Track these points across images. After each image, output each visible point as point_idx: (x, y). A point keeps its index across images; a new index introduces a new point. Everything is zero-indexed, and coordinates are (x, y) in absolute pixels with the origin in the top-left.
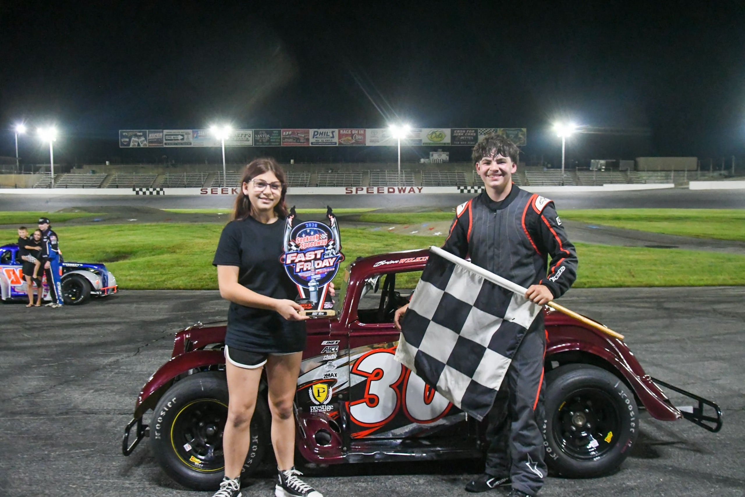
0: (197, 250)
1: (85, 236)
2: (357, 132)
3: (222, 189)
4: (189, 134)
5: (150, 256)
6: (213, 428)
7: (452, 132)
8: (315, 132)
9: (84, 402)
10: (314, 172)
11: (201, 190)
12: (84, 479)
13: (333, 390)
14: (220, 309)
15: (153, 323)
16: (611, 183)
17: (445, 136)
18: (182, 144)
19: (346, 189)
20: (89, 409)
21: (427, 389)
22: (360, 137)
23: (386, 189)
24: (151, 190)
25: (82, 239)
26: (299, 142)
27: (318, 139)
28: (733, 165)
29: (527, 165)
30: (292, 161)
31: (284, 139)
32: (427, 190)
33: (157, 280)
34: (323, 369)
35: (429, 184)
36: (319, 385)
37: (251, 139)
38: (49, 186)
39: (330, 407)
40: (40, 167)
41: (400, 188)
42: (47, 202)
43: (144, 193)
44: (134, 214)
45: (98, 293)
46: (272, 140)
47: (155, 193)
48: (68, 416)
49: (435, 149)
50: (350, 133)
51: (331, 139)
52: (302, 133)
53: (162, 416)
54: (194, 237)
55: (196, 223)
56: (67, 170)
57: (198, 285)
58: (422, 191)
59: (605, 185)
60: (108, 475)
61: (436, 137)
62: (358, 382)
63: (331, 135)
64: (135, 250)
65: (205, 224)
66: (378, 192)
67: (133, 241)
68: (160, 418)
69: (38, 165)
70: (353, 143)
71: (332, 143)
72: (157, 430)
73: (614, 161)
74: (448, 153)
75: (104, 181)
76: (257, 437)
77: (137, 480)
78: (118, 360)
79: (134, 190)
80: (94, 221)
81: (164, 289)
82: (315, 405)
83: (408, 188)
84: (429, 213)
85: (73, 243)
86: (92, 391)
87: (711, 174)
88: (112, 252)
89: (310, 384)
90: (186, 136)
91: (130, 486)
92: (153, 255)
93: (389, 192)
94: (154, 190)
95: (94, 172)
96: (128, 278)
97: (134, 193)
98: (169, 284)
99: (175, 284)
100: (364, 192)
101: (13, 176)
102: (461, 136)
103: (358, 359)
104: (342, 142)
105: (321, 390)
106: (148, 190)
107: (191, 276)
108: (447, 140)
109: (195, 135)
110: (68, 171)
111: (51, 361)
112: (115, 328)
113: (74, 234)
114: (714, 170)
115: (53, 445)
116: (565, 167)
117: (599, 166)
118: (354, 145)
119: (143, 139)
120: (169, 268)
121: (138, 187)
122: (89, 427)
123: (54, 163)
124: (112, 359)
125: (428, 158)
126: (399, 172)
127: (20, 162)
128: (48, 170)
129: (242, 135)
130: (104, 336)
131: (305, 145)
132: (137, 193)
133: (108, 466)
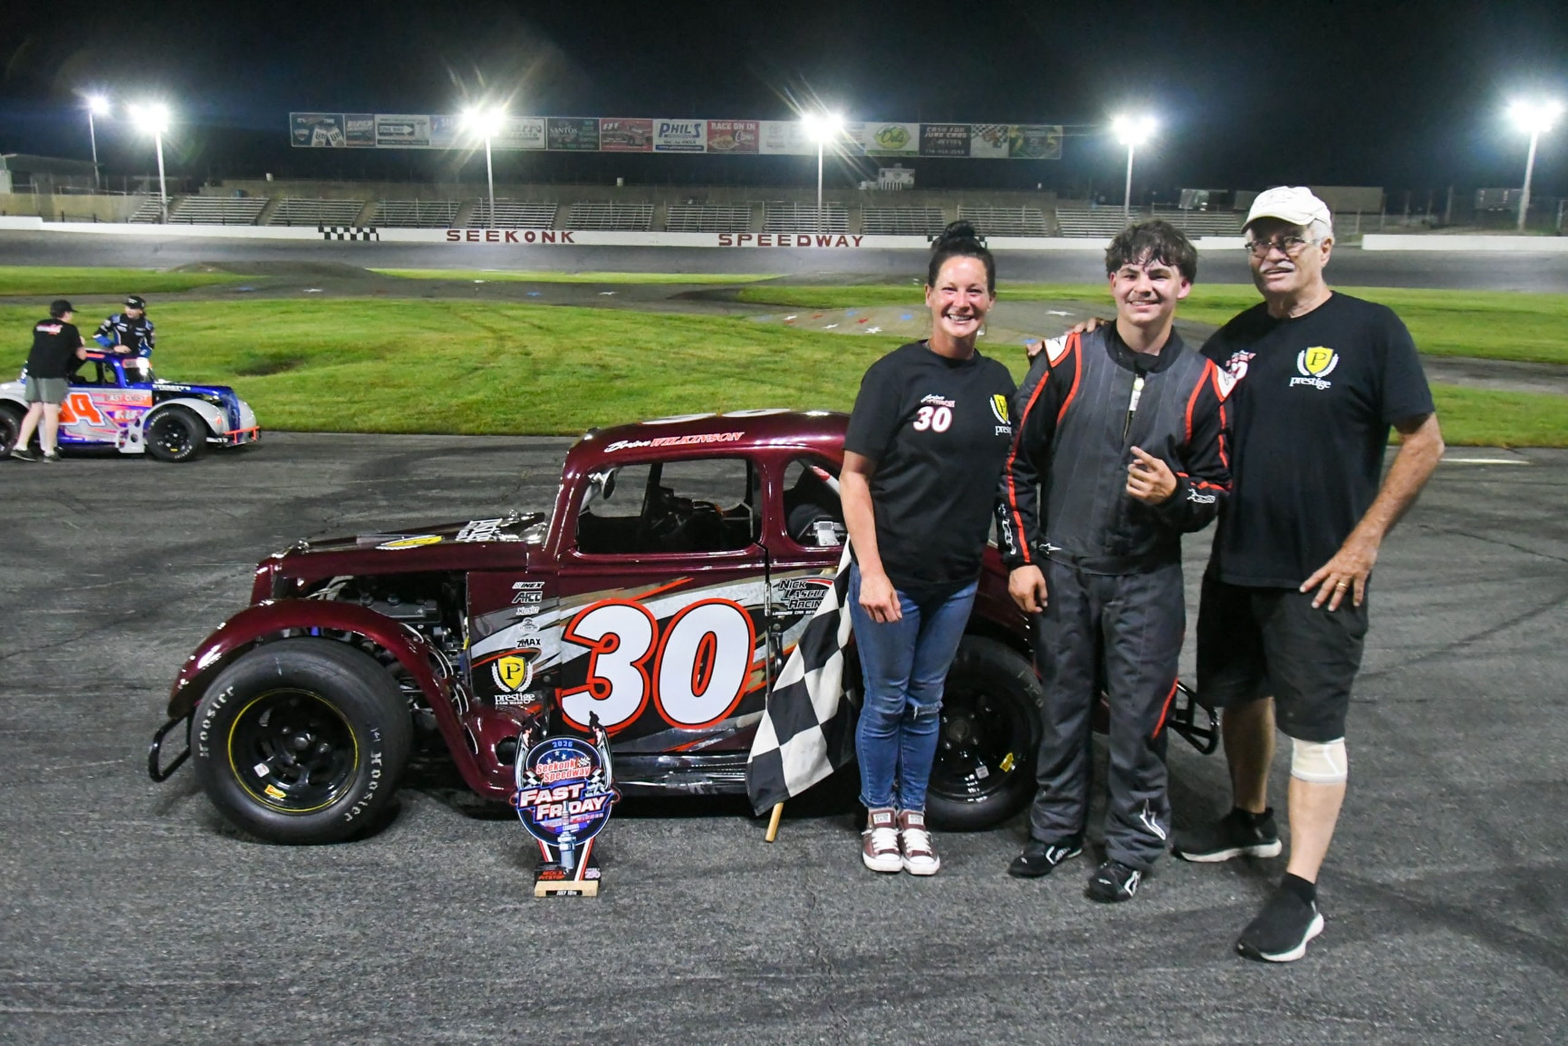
0: (423, 355)
1: (218, 321)
2: (742, 126)
3: (488, 233)
4: (425, 123)
5: (336, 364)
6: (306, 738)
7: (923, 131)
8: (663, 125)
9: (136, 665)
10: (659, 204)
11: (449, 233)
12: (88, 819)
13: (535, 668)
14: (444, 475)
15: (312, 502)
16: (1217, 234)
17: (910, 138)
18: (410, 143)
19: (721, 237)
20: (141, 678)
21: (697, 670)
22: (748, 137)
23: (794, 238)
24: (353, 230)
25: (212, 328)
26: (634, 144)
27: (668, 139)
28: (1449, 204)
29: (1061, 195)
30: (619, 181)
31: (605, 136)
32: (870, 242)
33: (341, 413)
34: (516, 631)
35: (874, 230)
36: (511, 659)
37: (541, 136)
38: (159, 220)
39: (529, 698)
40: (140, 183)
41: (821, 237)
42: (156, 250)
43: (341, 237)
44: (319, 278)
45: (220, 440)
46: (581, 139)
47: (360, 237)
48: (97, 694)
49: (889, 161)
50: (729, 128)
51: (692, 139)
52: (639, 126)
53: (208, 718)
54: (424, 328)
55: (433, 300)
56: (193, 188)
57: (413, 423)
58: (861, 243)
59: (1203, 238)
60: (134, 812)
61: (893, 139)
62: (576, 655)
63: (694, 133)
64: (309, 351)
65: (449, 301)
66: (780, 244)
67: (307, 335)
68: (207, 721)
69: (136, 178)
70: (733, 149)
71: (694, 147)
72: (202, 741)
73: (1225, 191)
74: (913, 171)
75: (261, 213)
76: (379, 755)
77: (182, 823)
78: (225, 578)
79: (321, 230)
80: (240, 292)
81: (352, 432)
82: (503, 693)
83: (836, 238)
84: (866, 288)
85: (192, 337)
86: (156, 642)
87: (1405, 220)
88: (265, 355)
89: (493, 657)
90: (417, 128)
91: (166, 834)
92: (343, 363)
93: (800, 244)
94: (359, 230)
95: (243, 194)
96: (287, 408)
97: (322, 236)
98: (361, 422)
99: (373, 423)
100: (754, 243)
101: (89, 198)
102: (938, 138)
103: (575, 615)
104: (716, 146)
105: (513, 668)
106: (347, 230)
107: (404, 408)
108: (912, 145)
109: (435, 127)
110: (195, 191)
111: (101, 578)
112: (239, 512)
113: (198, 318)
114: (1413, 212)
115: (53, 752)
116: (1131, 203)
117: (1196, 201)
118: (737, 152)
119: (336, 130)
120: (367, 390)
121: (327, 225)
122: (127, 715)
123: (166, 174)
124: (216, 576)
125: (874, 180)
126: (820, 206)
127: (101, 170)
128: (155, 187)
129: (525, 127)
130: (214, 528)
131: (644, 150)
132: (327, 236)
133: (139, 794)
